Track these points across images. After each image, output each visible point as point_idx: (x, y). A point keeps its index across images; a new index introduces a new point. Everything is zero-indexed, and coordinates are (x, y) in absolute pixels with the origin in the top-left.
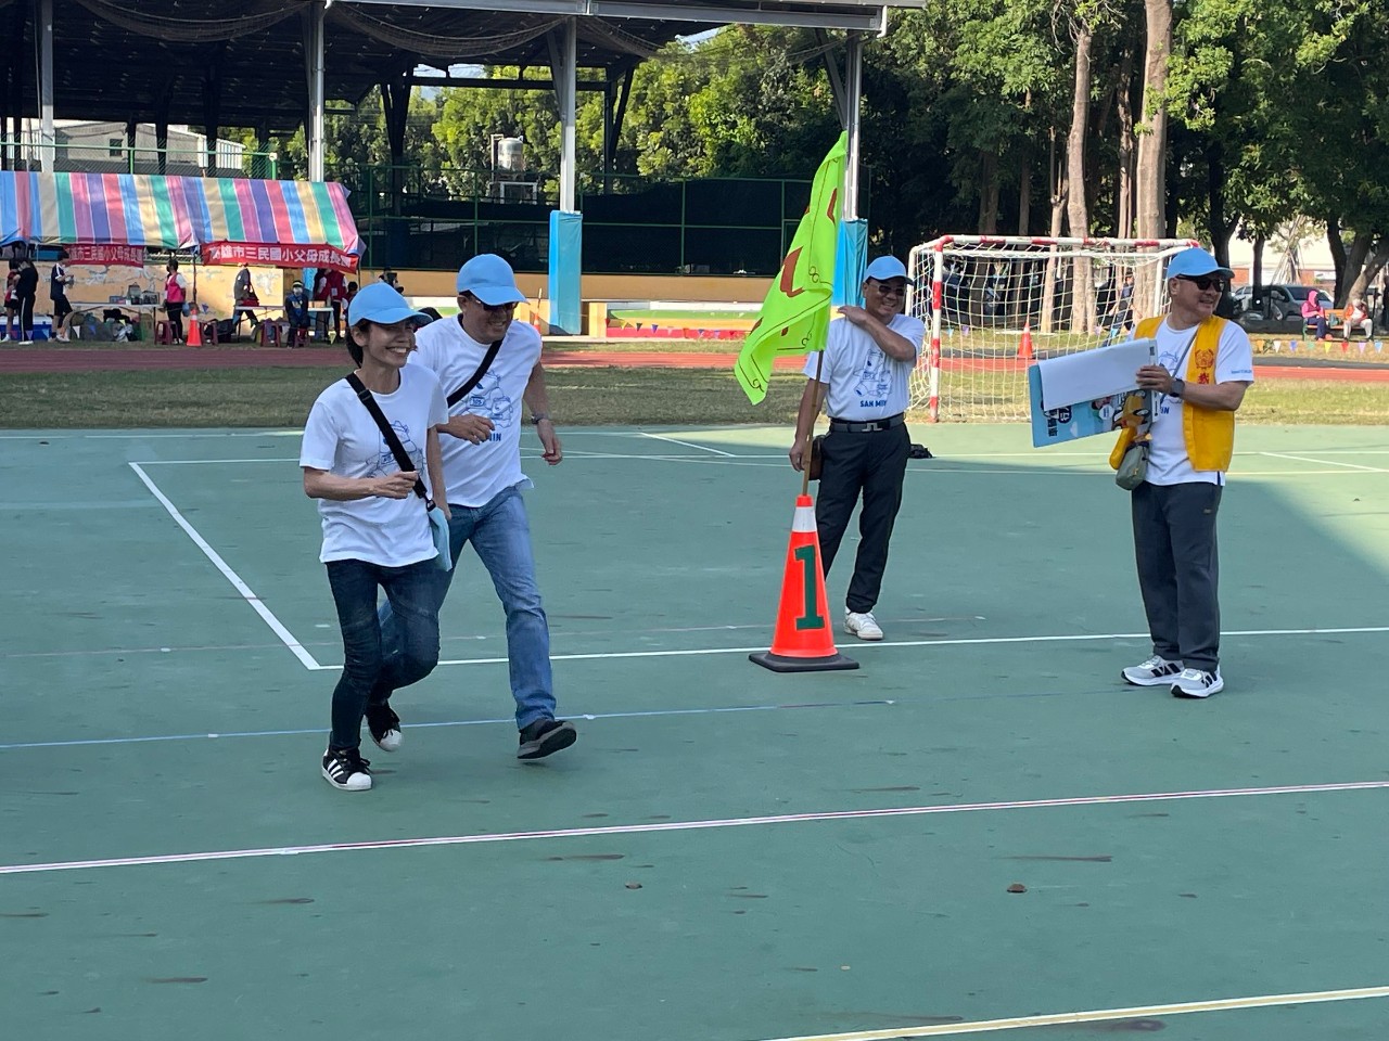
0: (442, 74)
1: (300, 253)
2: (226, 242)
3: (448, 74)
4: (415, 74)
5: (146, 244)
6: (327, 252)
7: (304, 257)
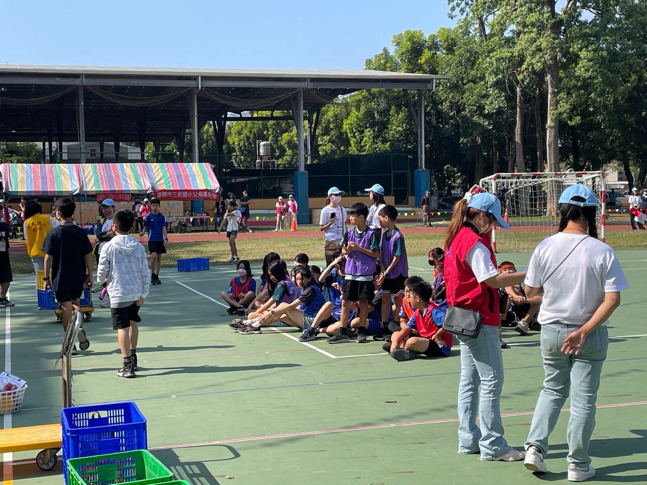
0: (238, 116)
1: (195, 193)
2: (164, 190)
3: (241, 115)
4: (228, 116)
5: (131, 192)
6: (206, 192)
7: (197, 195)
